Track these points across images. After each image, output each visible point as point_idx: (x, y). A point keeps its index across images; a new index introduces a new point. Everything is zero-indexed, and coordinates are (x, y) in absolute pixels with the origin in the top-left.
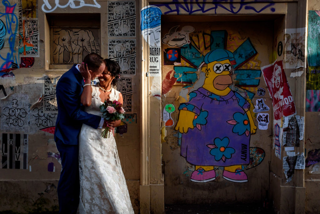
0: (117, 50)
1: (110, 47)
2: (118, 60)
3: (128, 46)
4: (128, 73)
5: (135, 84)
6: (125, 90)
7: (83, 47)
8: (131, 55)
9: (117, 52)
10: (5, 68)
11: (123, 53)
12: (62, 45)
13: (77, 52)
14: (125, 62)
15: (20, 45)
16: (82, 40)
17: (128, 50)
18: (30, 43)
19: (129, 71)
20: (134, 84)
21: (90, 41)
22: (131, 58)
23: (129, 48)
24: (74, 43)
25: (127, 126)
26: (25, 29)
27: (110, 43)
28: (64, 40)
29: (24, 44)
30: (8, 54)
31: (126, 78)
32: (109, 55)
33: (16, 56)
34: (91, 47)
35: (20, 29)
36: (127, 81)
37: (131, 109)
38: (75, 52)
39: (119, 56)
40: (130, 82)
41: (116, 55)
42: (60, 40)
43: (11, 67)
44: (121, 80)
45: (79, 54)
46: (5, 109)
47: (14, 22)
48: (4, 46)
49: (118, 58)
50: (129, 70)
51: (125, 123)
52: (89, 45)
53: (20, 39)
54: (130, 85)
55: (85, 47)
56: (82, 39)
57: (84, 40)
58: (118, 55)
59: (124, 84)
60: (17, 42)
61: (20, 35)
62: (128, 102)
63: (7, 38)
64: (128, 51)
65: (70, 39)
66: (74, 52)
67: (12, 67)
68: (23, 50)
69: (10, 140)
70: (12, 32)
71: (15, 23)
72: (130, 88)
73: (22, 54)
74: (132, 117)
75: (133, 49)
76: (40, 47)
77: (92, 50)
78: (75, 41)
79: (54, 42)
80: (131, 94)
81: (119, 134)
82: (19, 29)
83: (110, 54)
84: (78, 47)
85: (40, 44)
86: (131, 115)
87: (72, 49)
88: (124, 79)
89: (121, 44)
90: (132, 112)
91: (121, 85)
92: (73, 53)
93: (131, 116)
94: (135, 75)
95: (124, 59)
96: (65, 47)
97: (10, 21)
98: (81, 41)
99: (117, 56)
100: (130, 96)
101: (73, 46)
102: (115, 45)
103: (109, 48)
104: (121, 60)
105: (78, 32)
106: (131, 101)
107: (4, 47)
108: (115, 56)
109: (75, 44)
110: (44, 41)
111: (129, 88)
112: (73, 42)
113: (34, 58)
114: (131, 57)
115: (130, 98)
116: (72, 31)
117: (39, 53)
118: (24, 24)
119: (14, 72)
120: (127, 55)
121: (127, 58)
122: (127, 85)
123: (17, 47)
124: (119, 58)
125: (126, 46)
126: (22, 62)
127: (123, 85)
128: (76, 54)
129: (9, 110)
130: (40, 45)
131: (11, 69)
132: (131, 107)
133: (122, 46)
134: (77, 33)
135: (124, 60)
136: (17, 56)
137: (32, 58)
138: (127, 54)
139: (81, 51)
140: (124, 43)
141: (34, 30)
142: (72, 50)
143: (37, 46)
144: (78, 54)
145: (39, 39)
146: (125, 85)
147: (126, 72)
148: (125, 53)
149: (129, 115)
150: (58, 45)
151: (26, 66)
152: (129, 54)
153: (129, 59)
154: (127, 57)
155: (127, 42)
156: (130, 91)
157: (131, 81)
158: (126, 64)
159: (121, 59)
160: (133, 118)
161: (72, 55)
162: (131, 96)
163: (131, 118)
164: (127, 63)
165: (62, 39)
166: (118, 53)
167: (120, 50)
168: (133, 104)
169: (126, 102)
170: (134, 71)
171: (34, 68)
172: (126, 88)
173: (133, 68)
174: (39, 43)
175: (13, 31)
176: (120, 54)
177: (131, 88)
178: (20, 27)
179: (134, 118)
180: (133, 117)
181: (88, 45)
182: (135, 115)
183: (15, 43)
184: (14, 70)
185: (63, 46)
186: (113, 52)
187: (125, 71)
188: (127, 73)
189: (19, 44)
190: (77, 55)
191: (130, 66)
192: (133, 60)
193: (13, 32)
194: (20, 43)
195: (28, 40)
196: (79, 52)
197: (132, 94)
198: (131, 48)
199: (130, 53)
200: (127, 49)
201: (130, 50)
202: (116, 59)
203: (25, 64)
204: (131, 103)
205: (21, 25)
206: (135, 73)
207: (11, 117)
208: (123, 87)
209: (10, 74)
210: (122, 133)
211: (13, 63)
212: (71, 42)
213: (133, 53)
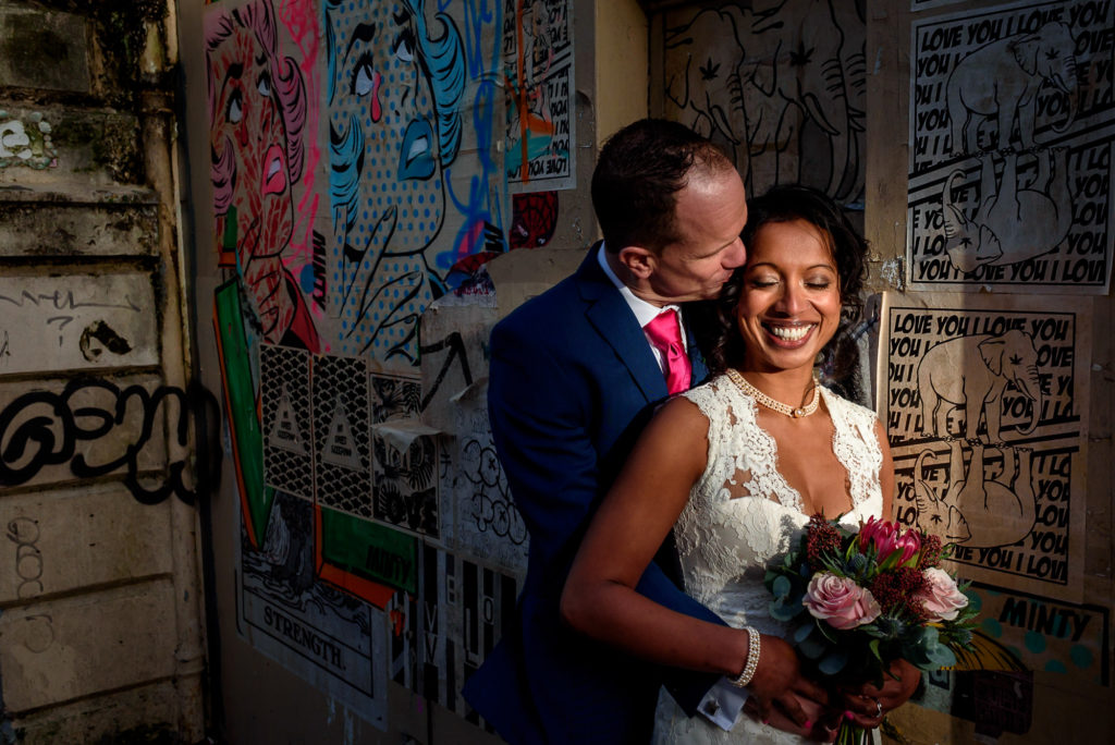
0: (972, 100)
1: (924, 80)
2: (976, 176)
3: (1052, 55)
4: (1048, 279)
5: (1107, 367)
6: (1019, 408)
7: (802, 99)
8: (1081, 125)
9: (970, 111)
10: (466, 251)
11: (1017, 115)
12: (702, 106)
13: (772, 141)
14: (1028, 183)
15: (508, 132)
16: (800, 58)
17: (1050, 91)
18: (541, 115)
19: (1058, 256)
20: (1097, 367)
21: (843, 56)
22: (1080, 150)
23: (1064, 73)
24: (758, 82)
25: (1027, 688)
26: (525, 43)
27: (925, 48)
28: (709, 73)
29: (523, 126)
30: (475, 182)
31: (1031, 318)
32: (917, 143)
33: (499, 191)
34: (844, 95)
35: (509, 51)
36: (1039, 343)
37: (1065, 565)
38: (759, 141)
39: (987, 142)
40: (1064, 350)
41: (964, 139)
42: (695, 75)
43: (483, 249)
44: (992, 333)
45: (780, 149)
46: (469, 448)
47: (488, 19)
48: (462, 143)
49: (974, 162)
50: (1055, 250)
51: (1017, 661)
52: (839, 80)
53: (508, 103)
54: (1066, 371)
55: (814, 98)
56: (796, 51)
57: (811, 51)
58: (980, 133)
59: (1016, 361)
60: (500, 118)
61: (508, 80)
62: (1045, 502)
63: (468, 104)
64: (1051, 100)
65: (737, 63)
66: (755, 141)
67: (488, 246)
68: (520, 157)
69: (484, 597)
70: (482, 70)
71: (493, 23)
72: (1065, 399)
73: (517, 178)
74: (1071, 630)
75: (1093, 72)
76: (577, 130)
77: (850, 117)
78: (763, 68)
79: (667, 91)
80: (1070, 442)
81: (972, 725)
82: (506, 49)
83: (924, 133)
84: (777, 103)
85: (577, 113)
86: (1067, 610)
87: (746, 119)
88: (1018, 324)
89: (1003, 43)
90: (1074, 591)
91: (995, 365)
92: (750, 144)
93: (1065, 614)
94: (1105, 290)
95: (1022, 161)
96: (715, 111)
97: (478, 14)
98: (792, 64)
99: (973, 148)
100: (1060, 458)
101: (753, 97)
102: (957, 63)
103: (918, 88)
104: (999, 176)
105: (776, 10)
106: (1066, 498)
107: (462, 149)
108: (958, 149)
109: (761, 89)
110: (594, 98)
111: (1053, 399)
112: (752, 79)
113: (555, 194)
114: (1073, 143)
115: (1060, 472)
116: (751, 9)
117: (573, 165)
118: (521, 16)
119: (494, 268)
120: (1047, 128)
121: (1044, 156)
122: (1043, 370)
123: (499, 146)
124: (987, 160)
125: (1042, 58)
126: (518, 218)
127: (1009, 369)
128: (765, 147)
129: (481, 455)
130: (577, 118)
131: (483, 253)
132: (1063, 546)
133: (1009, 59)
134: (776, 18)
135: (1020, 170)
136: (501, 191)
137: (551, 192)
138: (1043, 121)
139: (791, 129)
140: (1028, 31)
141: (556, 45)
142: (747, 128)
143: (565, 126)
144: (778, 152)
145: (572, 91)
146: (1022, 372)
147: (1035, 269)
148: (1027, 116)
149: (1049, 607)
150: (683, 107)
151: (528, 237)
152: (1061, 124)
153: (1061, 158)
154: (1044, 146)
155: (1054, 26)
156: (1057, 420)
157: (1068, 342)
158: (1033, 199)
159: (999, 168)
160: (1076, 638)
161: (746, 157)
162: (1067, 460)
163: (1061, 633)
164: (1047, 194)
165: (702, 69)
166: (976, 120)
167: (990, 94)
168: (1078, 524)
169: (1029, 502)
170: (1098, 257)
171: (555, 251)
172: (1034, 391)
173: (1088, 235)
174: (572, 109)
175: (485, 67)
176: (990, 127)
177: (1071, 393)
178: (508, 39)
179: (1084, 641)
180: (1080, 627)
181: (827, 84)
182: (1098, 618)
183: (495, 125)
184: (495, 262)
185: (706, 112)
186: (943, 118)
187: (1030, 262)
188: (1041, 276)
189: (507, 128)
190: (769, 155)
191: (1065, 217)
192: (1091, 166)
193: (487, 70)
194: (509, 122)
195: (535, 100)
196: (783, 136)
197: (1076, 449)
198: (1080, 70)
199: (1066, 109)
200: (1046, 84)
201: (1072, 84)
202: (960, 165)
203: (526, 229)
204: (1064, 519)
205: (510, 26)
206: (1103, 277)
207: (486, 488)
208: (1011, 386)
209: (480, 282)
210: (990, 727)
211: (488, 226)
212: (743, 80)
213: (1097, 109)
